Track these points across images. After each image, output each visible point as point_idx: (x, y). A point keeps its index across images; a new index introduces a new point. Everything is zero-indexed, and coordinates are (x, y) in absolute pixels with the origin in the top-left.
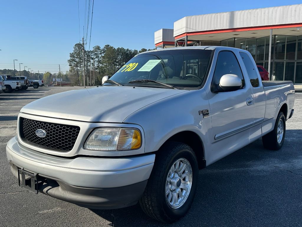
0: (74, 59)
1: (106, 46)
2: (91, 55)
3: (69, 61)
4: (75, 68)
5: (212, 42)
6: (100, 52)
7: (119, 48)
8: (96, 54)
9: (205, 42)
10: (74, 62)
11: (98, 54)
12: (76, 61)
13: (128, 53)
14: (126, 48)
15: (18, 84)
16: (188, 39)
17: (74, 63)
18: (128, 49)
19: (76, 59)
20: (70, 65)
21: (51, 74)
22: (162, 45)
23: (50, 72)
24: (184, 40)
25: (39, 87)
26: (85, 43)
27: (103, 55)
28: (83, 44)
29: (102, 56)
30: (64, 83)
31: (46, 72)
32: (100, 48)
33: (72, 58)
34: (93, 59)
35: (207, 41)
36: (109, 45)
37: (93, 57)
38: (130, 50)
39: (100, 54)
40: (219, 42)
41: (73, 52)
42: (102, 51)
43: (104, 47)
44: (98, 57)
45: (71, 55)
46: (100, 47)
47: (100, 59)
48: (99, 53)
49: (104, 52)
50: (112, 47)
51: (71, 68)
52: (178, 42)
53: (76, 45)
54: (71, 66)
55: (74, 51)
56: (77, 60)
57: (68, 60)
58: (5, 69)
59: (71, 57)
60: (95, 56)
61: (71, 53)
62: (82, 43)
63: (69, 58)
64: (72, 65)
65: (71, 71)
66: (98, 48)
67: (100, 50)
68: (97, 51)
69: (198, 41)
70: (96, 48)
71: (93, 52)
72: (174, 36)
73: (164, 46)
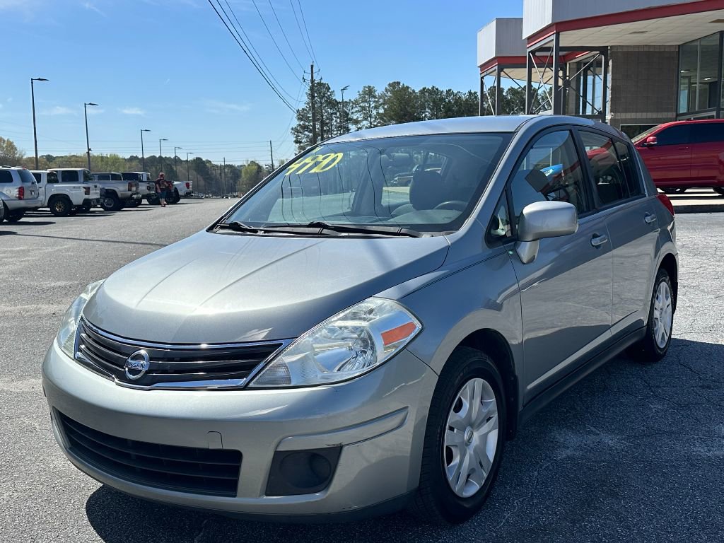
0: (307, 124)
1: (390, 85)
2: (352, 113)
3: (296, 130)
5: (651, 50)
6: (374, 102)
7: (424, 89)
8: (364, 108)
9: (625, 50)
10: (306, 133)
11: (369, 107)
13: (449, 101)
14: (443, 88)
17: (308, 136)
18: (450, 90)
20: (297, 142)
21: (260, 167)
22: (496, 67)
23: (258, 162)
24: (549, 49)
27: (381, 111)
29: (378, 113)
31: (249, 162)
32: (375, 91)
33: (302, 123)
34: (356, 122)
35: (634, 47)
36: (399, 83)
37: (355, 117)
38: (455, 92)
39: (376, 107)
40: (673, 49)
41: (304, 106)
42: (381, 101)
43: (386, 89)
44: (370, 116)
45: (300, 114)
46: (376, 89)
47: (375, 121)
48: (373, 105)
49: (384, 104)
50: (408, 87)
51: (301, 148)
54: (300, 142)
55: (308, 104)
57: (292, 129)
59: (299, 119)
60: (362, 115)
61: (300, 109)
63: (295, 123)
64: (303, 141)
66: (370, 92)
67: (375, 97)
68: (366, 101)
69: (603, 50)
70: (365, 92)
71: (356, 103)
72: (525, 36)
73: (502, 70)
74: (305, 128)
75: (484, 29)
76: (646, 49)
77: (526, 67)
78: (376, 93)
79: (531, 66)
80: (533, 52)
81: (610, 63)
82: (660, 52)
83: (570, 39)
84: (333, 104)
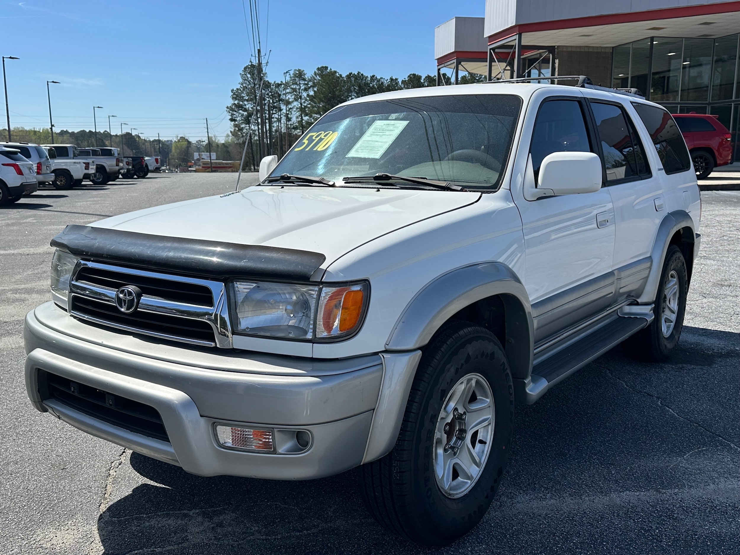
0: (241, 103)
1: (318, 69)
2: (284, 94)
3: (230, 109)
4: (243, 126)
5: (591, 50)
6: (305, 84)
7: (350, 74)
8: (294, 90)
9: (569, 49)
10: (241, 111)
11: (299, 89)
12: (245, 110)
13: (373, 86)
14: (368, 74)
15: (87, 168)
16: (523, 44)
17: (242, 115)
18: (373, 76)
19: (246, 103)
20: (232, 120)
21: (189, 143)
22: (455, 61)
23: (187, 138)
24: (511, 47)
25: (150, 175)
26: (264, 62)
27: (312, 93)
28: (260, 64)
29: (308, 95)
30: (219, 163)
31: (179, 138)
32: (304, 74)
33: (236, 102)
34: (288, 103)
35: (576, 47)
36: (326, 68)
37: (286, 98)
38: (378, 78)
39: (306, 90)
40: (607, 51)
41: (239, 86)
42: (311, 84)
43: (315, 73)
44: (301, 97)
45: (234, 94)
46: (305, 72)
47: (304, 102)
48: (303, 87)
49: (313, 87)
50: (335, 72)
51: (235, 126)
52: (496, 50)
53: (245, 68)
54: (235, 120)
55: (242, 84)
56: (249, 106)
57: (227, 108)
58: (82, 129)
59: (233, 98)
60: (293, 97)
61: (235, 89)
62: (255, 62)
63: (230, 102)
64: (238, 119)
65: (234, 134)
66: (300, 75)
67: (304, 80)
68: (296, 84)
69: (551, 49)
70: (295, 75)
71: (287, 85)
72: (486, 35)
73: (460, 63)
74: (239, 107)
75: (442, 27)
76: (586, 50)
77: (487, 61)
78: (306, 76)
79: (492, 60)
80: (493, 49)
81: (557, 61)
82: (597, 53)
83: (529, 39)
84: (267, 85)
